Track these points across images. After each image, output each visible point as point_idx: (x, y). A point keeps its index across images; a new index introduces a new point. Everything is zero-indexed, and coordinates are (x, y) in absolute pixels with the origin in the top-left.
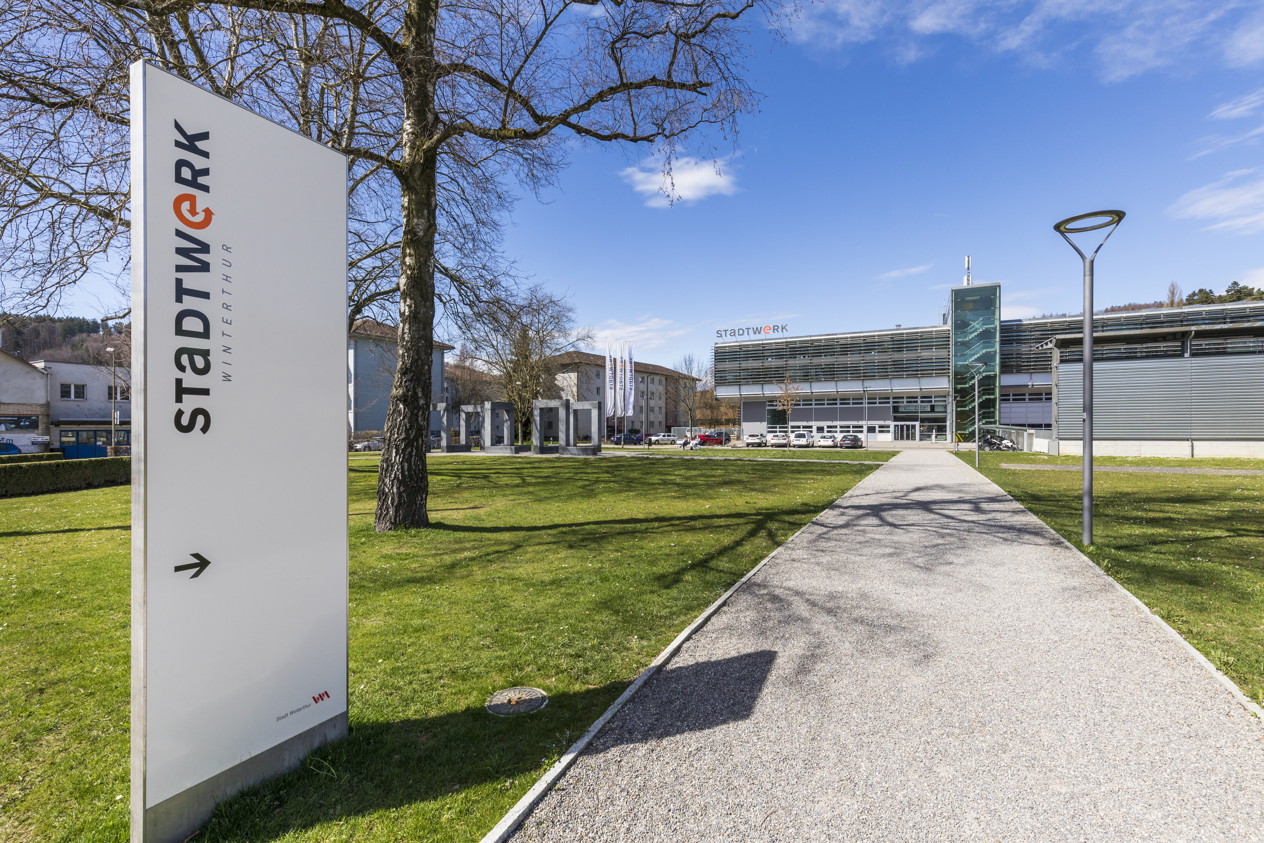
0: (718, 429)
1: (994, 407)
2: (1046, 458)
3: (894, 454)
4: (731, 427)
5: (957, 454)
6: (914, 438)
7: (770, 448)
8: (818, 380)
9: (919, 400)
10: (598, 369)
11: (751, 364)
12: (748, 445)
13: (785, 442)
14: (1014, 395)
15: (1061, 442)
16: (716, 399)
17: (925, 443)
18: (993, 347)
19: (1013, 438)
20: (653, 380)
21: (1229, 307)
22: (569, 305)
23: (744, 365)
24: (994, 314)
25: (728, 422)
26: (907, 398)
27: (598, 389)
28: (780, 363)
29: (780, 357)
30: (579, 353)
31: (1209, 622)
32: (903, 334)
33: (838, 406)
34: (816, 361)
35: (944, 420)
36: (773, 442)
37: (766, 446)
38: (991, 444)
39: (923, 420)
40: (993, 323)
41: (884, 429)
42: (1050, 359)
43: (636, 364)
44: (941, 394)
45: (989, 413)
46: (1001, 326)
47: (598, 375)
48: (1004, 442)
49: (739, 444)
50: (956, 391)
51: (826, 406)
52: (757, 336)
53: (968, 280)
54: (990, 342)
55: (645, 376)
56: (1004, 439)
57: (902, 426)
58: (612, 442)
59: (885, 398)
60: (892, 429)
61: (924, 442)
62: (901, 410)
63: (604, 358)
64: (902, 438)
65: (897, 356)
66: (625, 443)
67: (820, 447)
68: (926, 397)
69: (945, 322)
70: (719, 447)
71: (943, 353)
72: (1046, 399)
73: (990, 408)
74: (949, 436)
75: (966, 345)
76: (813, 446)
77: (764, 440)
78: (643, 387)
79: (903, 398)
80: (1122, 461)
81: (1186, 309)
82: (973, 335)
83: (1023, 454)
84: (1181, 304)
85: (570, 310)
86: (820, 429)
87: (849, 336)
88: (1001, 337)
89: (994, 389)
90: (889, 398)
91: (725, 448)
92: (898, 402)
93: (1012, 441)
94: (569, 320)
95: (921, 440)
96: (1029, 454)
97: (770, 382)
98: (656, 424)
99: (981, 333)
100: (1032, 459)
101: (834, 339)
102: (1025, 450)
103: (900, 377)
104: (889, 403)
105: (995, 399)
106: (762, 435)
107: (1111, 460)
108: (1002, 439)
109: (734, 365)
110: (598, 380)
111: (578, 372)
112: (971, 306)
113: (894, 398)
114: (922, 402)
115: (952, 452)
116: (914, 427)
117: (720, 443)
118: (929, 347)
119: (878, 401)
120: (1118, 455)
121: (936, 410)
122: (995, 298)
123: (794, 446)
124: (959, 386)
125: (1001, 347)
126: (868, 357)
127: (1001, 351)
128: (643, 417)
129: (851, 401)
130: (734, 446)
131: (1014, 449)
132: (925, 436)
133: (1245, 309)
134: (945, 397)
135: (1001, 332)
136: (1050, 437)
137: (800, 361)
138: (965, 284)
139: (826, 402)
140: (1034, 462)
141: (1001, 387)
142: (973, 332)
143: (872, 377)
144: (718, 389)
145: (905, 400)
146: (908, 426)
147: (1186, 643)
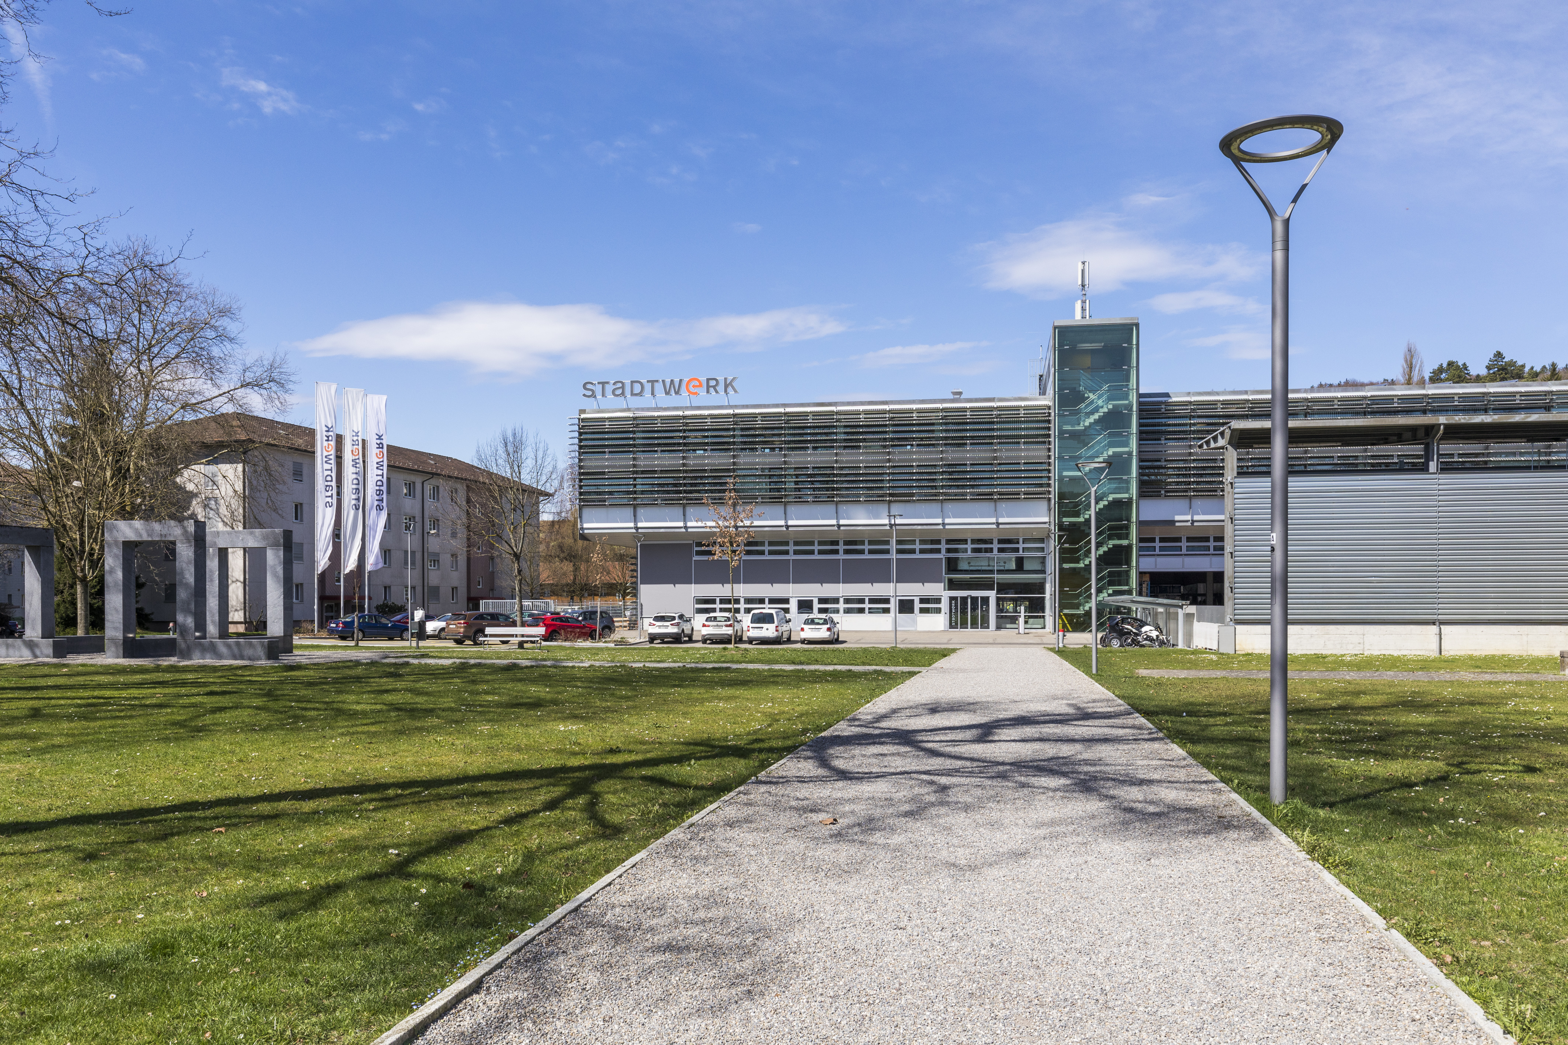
0: (589, 604)
1: (1128, 562)
2: (1214, 658)
3: (944, 653)
4: (617, 602)
5: (1062, 653)
6: (985, 624)
7: (700, 645)
8: (800, 501)
9: (995, 546)
10: (298, 458)
11: (661, 460)
12: (652, 638)
13: (729, 631)
14: (1162, 540)
15: (1238, 627)
16: (584, 537)
17: (1007, 634)
18: (1126, 444)
19: (1161, 625)
20: (436, 489)
21: (1492, 390)
22: (222, 301)
23: (645, 461)
24: (1127, 379)
25: (611, 590)
26: (974, 541)
27: (298, 507)
28: (721, 460)
29: (721, 446)
30: (245, 419)
31: (1486, 938)
32: (964, 410)
33: (841, 556)
34: (796, 458)
35: (1041, 588)
36: (705, 631)
37: (691, 640)
38: (1122, 634)
39: (1002, 588)
40: (1126, 397)
41: (929, 604)
42: (1219, 471)
43: (393, 451)
44: (1036, 535)
45: (1119, 573)
46: (1140, 404)
47: (298, 474)
48: (1144, 629)
49: (633, 637)
50: (1061, 527)
51: (816, 557)
52: (673, 400)
53: (1083, 309)
54: (1120, 434)
55: (418, 480)
56: (1146, 624)
57: (964, 599)
58: (332, 632)
59: (931, 541)
60: (944, 605)
61: (1003, 632)
62: (963, 566)
63: (311, 433)
64: (964, 625)
65: (953, 455)
66: (366, 636)
67: (803, 641)
68: (1008, 542)
69: (1043, 392)
70: (588, 644)
71: (1037, 453)
72: (1216, 548)
73: (1121, 564)
74: (1049, 621)
75: (1080, 438)
76: (789, 641)
77: (687, 628)
78: (411, 506)
79: (965, 541)
80: (1335, 662)
81: (1432, 390)
82: (1092, 419)
83: (1175, 652)
84: (1422, 383)
85: (224, 312)
86: (805, 606)
87: (861, 408)
88: (1140, 425)
89: (1127, 527)
90: (938, 542)
91: (601, 645)
92: (956, 551)
93: (1158, 628)
94: (222, 337)
95: (999, 627)
96: (1186, 653)
97: (698, 502)
98: (445, 592)
99: (1106, 415)
100: (1190, 661)
101: (832, 413)
102: (1181, 645)
103: (960, 498)
104: (938, 551)
105: (1130, 547)
106: (681, 617)
107: (1319, 659)
108: (1143, 624)
109: (624, 461)
110: (297, 486)
111: (244, 462)
112: (1087, 361)
113: (948, 542)
114: (1001, 550)
115: (1052, 650)
116: (986, 600)
117: (591, 635)
118: (1014, 440)
119: (917, 546)
120: (1328, 652)
121: (1027, 566)
122: (1130, 349)
123: (750, 641)
124: (1067, 520)
125: (1139, 445)
126: (899, 455)
127: (1140, 452)
128: (410, 576)
129: (866, 547)
130: (622, 642)
131: (1162, 643)
132: (1006, 620)
133: (1513, 394)
134: (1042, 540)
135: (1140, 417)
136: (1220, 620)
137: (764, 458)
138: (1078, 315)
139: (816, 548)
140: (1194, 665)
141: (1141, 524)
142: (1092, 413)
143: (905, 498)
144: (586, 512)
145: (969, 546)
146: (974, 599)
147: (1449, 984)
